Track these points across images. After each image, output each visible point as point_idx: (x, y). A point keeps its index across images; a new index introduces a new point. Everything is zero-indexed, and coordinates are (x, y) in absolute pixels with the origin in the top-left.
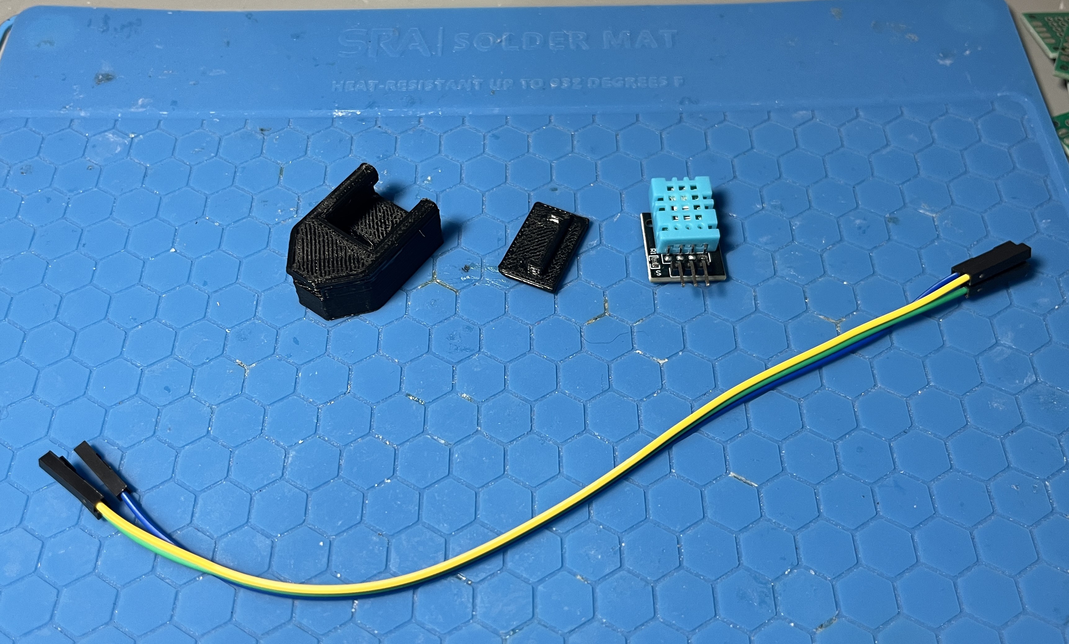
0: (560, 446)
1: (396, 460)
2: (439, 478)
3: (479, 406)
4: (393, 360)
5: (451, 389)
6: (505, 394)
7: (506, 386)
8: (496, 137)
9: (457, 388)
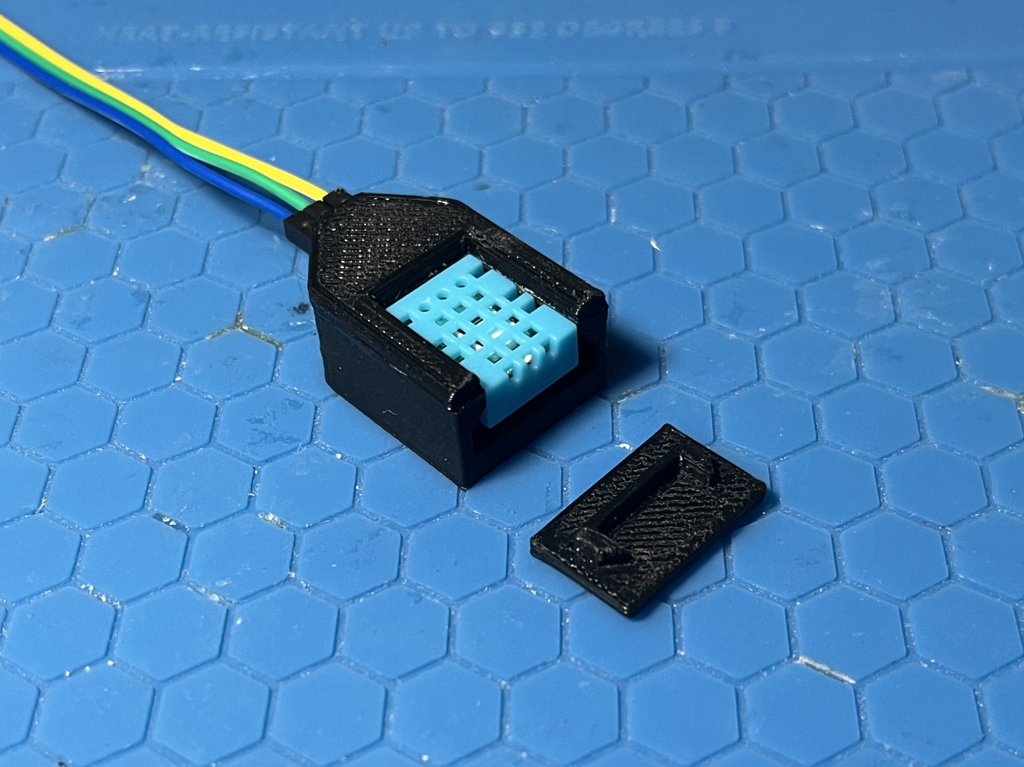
0: (453, 607)
1: (116, 631)
2: (198, 662)
3: (298, 536)
4: (136, 456)
5: (245, 504)
6: (352, 515)
7: (357, 502)
8: (384, 110)
9: (257, 505)
